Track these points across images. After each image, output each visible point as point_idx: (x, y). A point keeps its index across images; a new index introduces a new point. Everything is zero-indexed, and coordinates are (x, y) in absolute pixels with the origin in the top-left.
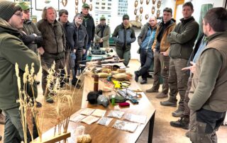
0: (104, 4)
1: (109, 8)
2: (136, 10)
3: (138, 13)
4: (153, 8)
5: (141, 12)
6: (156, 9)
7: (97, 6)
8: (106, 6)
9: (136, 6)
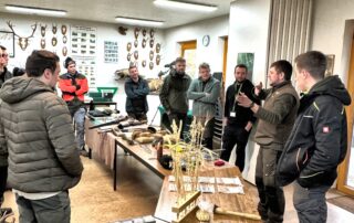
0: (85, 47)
1: (92, 52)
2: (129, 55)
3: (133, 59)
4: (152, 53)
5: (136, 58)
6: (155, 54)
7: (75, 49)
8: (88, 49)
9: (129, 49)
